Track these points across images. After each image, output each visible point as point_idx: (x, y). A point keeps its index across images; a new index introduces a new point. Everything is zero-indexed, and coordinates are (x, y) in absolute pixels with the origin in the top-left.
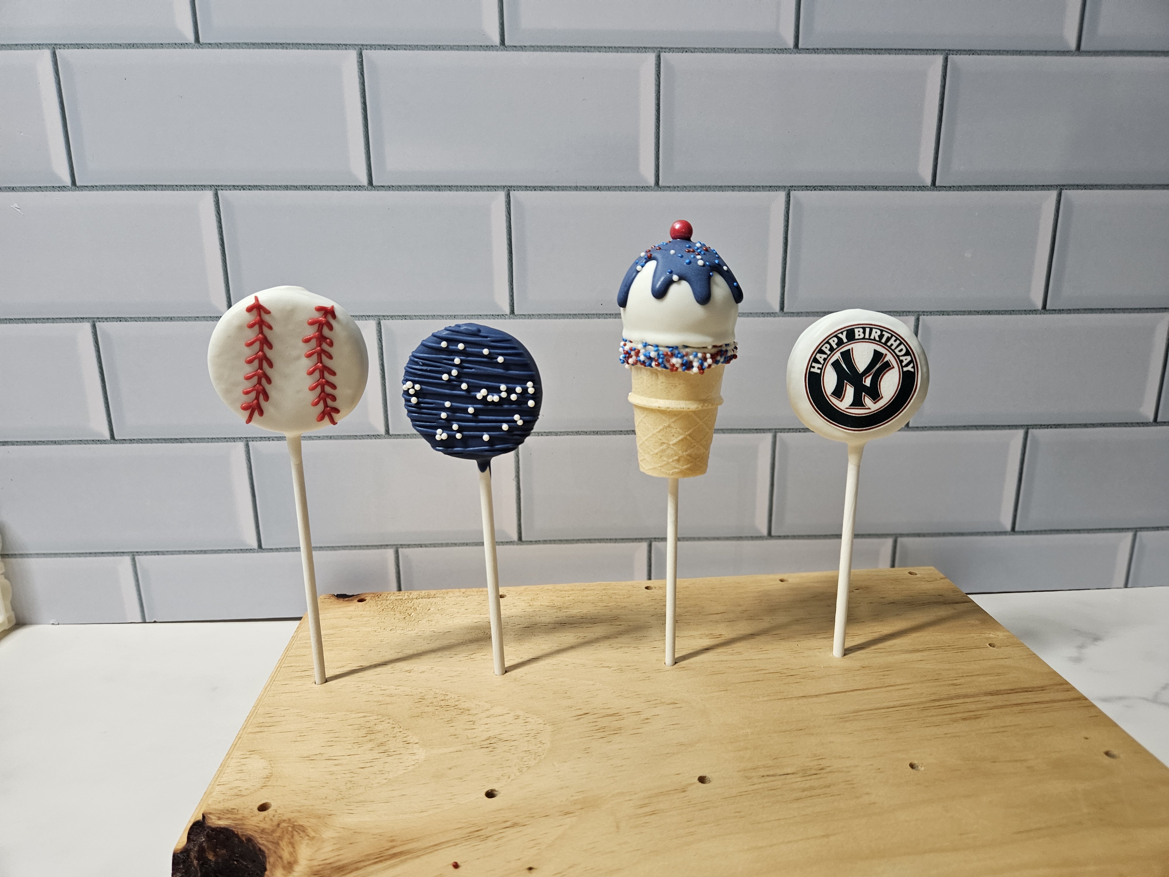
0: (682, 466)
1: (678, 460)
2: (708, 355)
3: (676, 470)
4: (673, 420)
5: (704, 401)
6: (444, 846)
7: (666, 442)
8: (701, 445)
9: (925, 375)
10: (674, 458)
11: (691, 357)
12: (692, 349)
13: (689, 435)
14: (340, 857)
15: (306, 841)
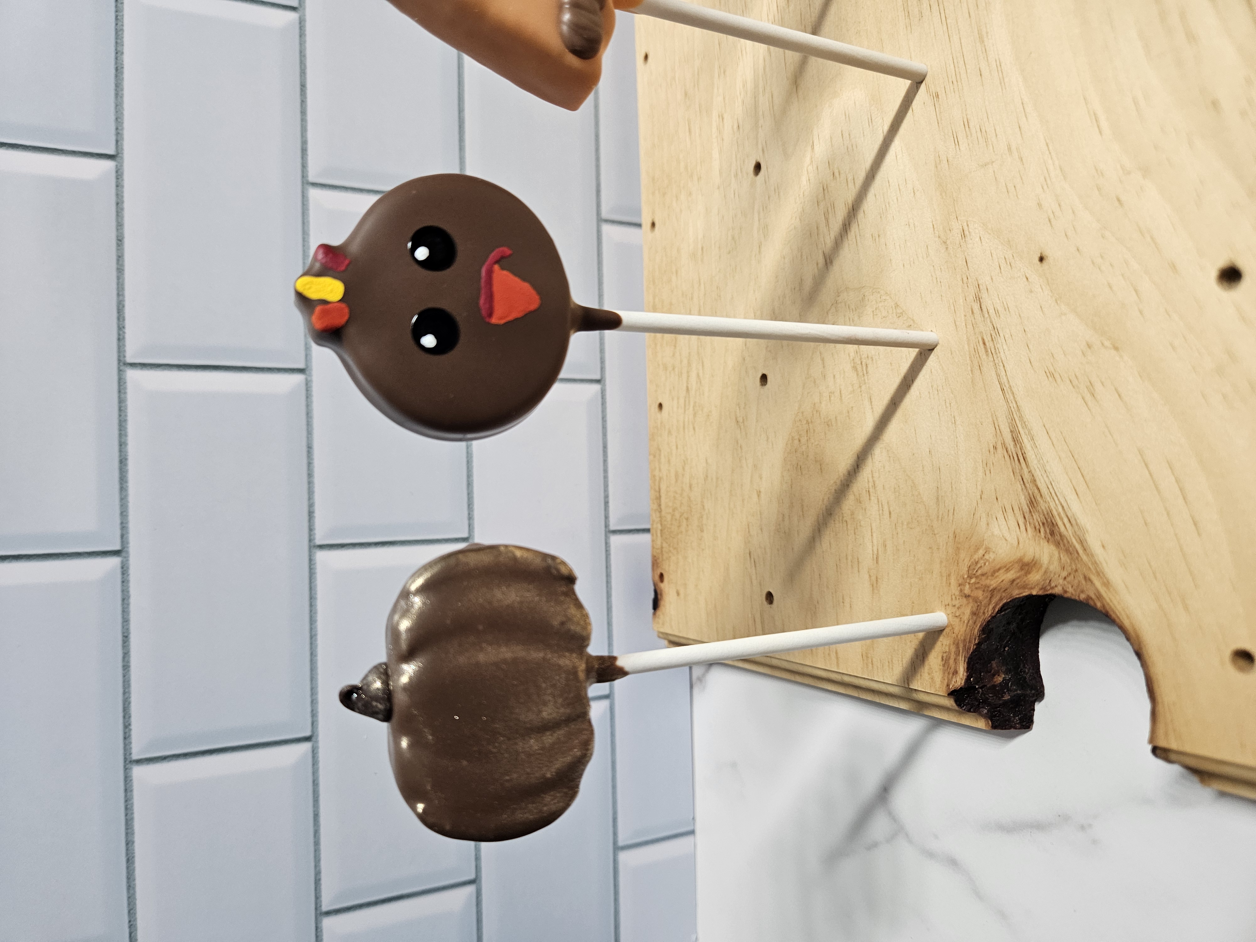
6: (1005, 383)
14: (1016, 508)
15: (990, 556)
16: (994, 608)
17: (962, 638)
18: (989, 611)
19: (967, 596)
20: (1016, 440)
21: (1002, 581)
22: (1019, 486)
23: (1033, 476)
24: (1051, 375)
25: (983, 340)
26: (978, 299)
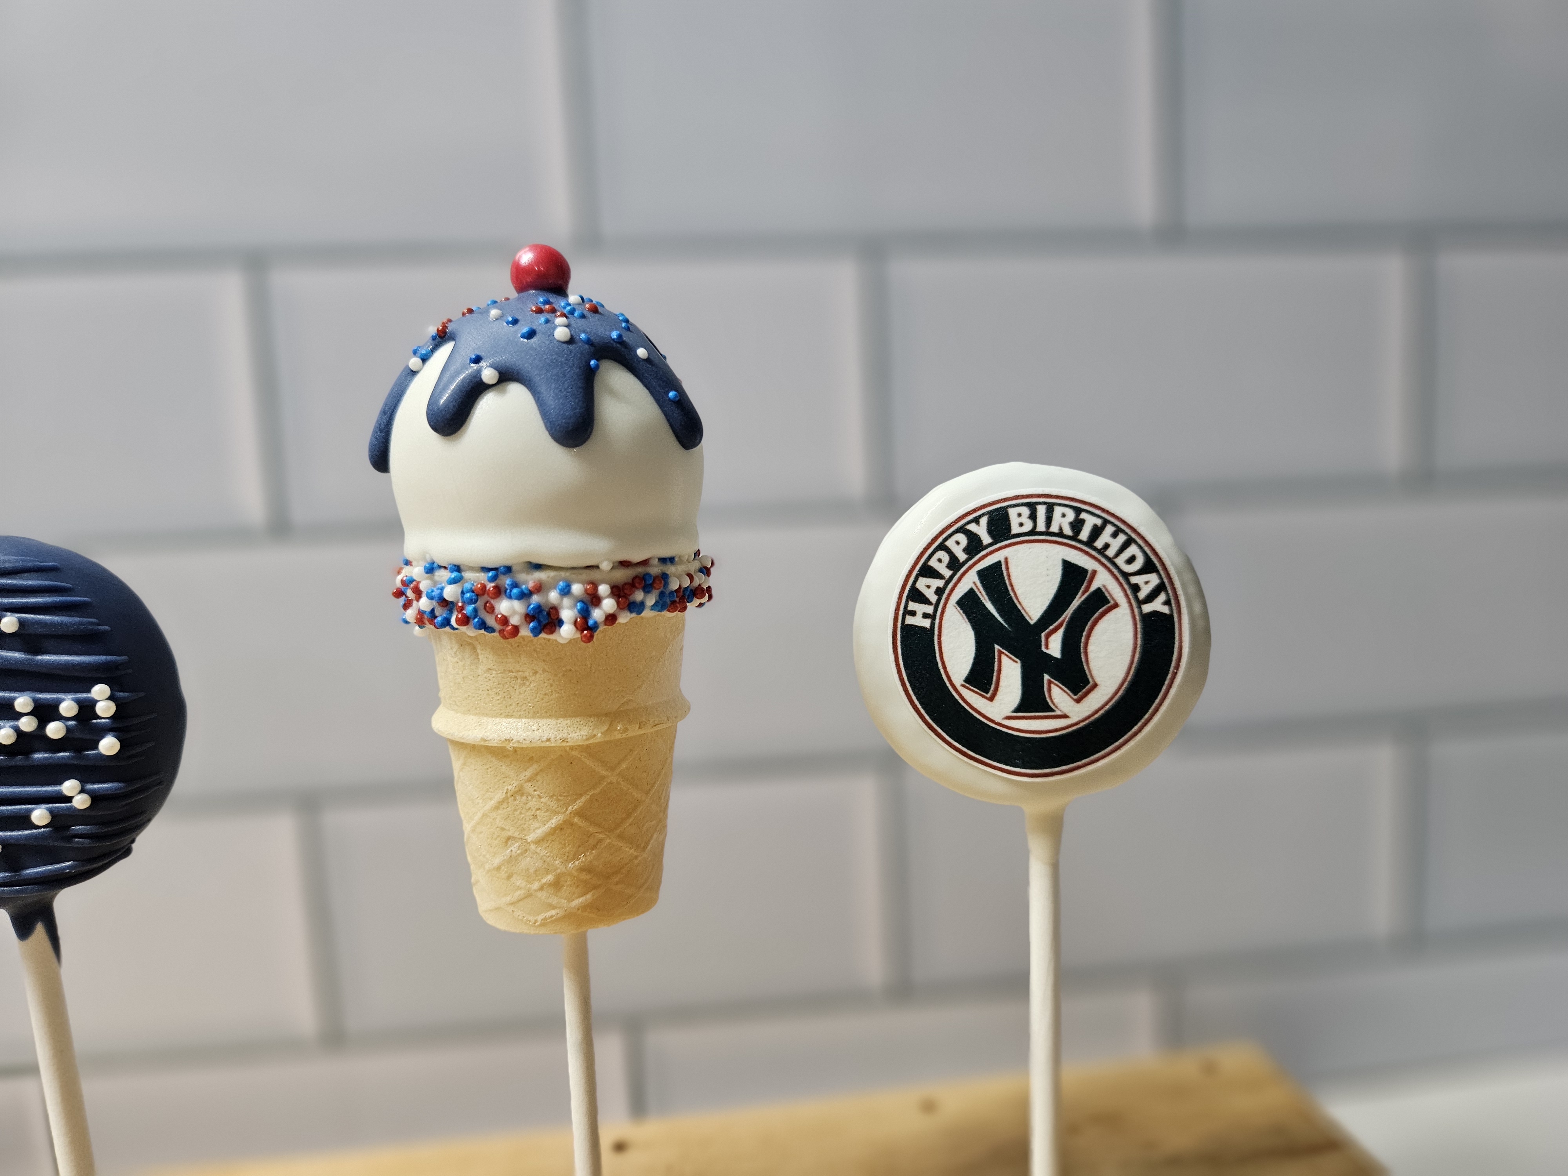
0: (570, 900)
1: (556, 885)
2: (603, 589)
3: (553, 912)
4: (528, 773)
5: (612, 717)
7: (516, 835)
8: (620, 837)
9: (1200, 623)
10: (544, 881)
11: (553, 596)
12: (552, 574)
13: (579, 813)
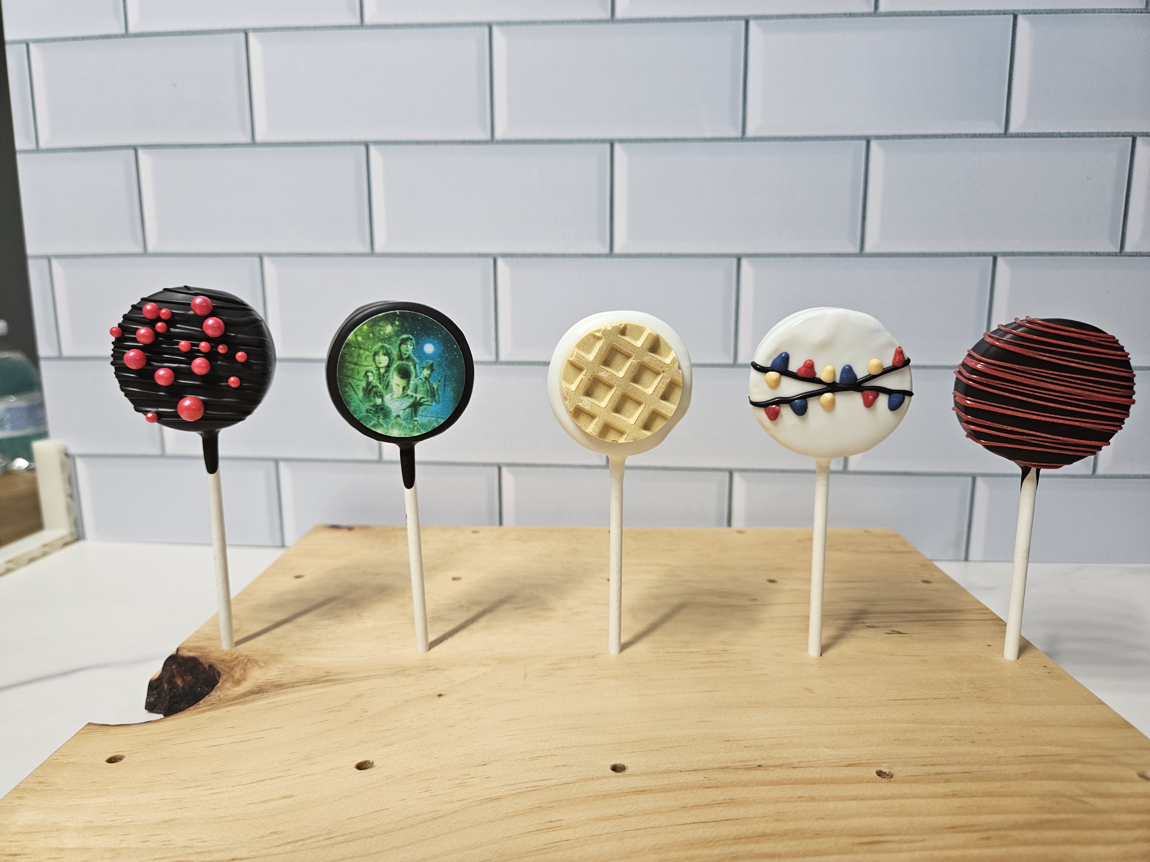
6: (370, 678)
14: (280, 679)
15: (256, 668)
16: (220, 668)
17: (211, 655)
18: (220, 667)
19: (237, 658)
20: (327, 681)
21: (236, 672)
22: (295, 681)
23: (296, 686)
24: (359, 696)
25: (406, 670)
26: (435, 669)
